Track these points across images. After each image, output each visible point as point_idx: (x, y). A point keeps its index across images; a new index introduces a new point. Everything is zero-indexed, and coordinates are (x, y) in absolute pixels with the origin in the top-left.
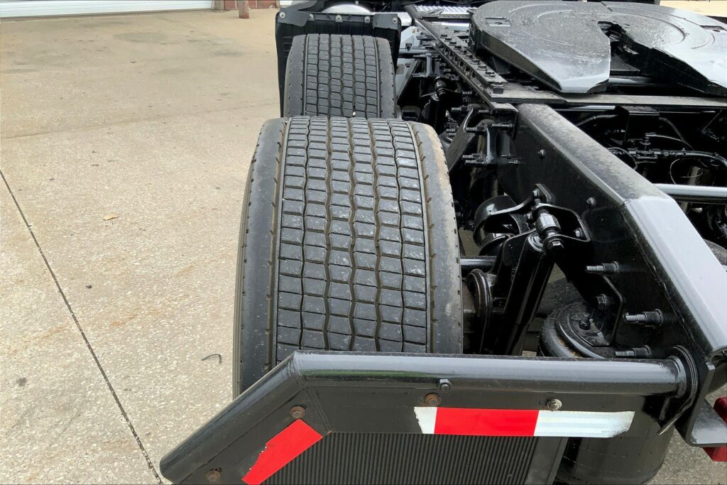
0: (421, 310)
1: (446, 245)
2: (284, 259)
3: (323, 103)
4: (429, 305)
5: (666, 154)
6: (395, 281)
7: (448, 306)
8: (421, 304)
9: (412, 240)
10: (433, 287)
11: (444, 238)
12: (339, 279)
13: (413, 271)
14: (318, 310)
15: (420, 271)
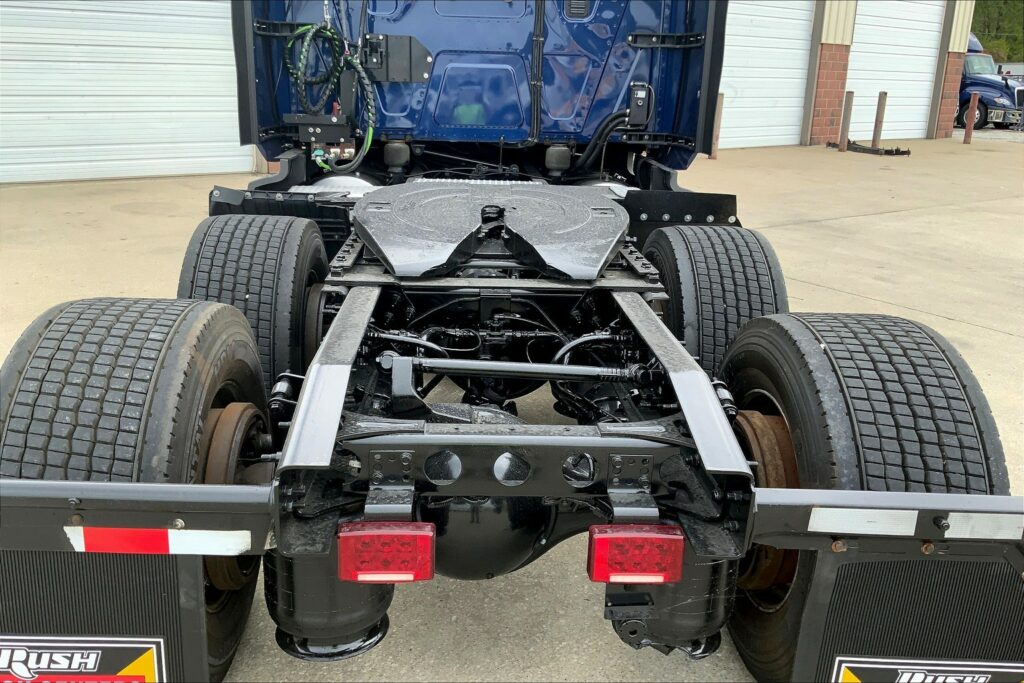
0: (128, 461)
1: (165, 406)
2: (14, 417)
3: (214, 286)
4: (137, 457)
5: (518, 335)
6: (107, 436)
7: (155, 459)
8: (129, 456)
9: (133, 401)
10: (144, 442)
11: (164, 401)
12: (58, 434)
13: (127, 428)
14: (36, 461)
15: (132, 428)
